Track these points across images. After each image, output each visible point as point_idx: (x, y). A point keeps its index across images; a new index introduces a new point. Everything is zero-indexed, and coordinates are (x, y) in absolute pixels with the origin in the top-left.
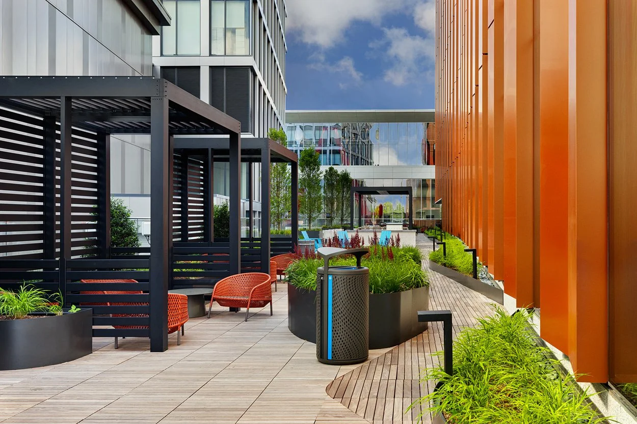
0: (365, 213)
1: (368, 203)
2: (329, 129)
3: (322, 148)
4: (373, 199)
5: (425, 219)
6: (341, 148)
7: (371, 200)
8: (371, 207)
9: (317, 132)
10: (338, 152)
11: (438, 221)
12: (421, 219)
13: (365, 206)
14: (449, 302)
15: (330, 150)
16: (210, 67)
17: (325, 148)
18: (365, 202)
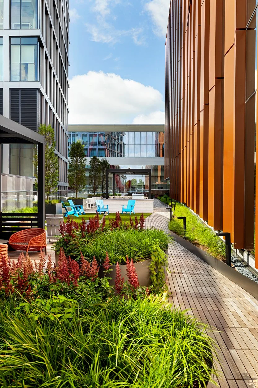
0: (120, 186)
1: (122, 179)
2: (98, 135)
3: (93, 147)
4: (125, 177)
5: (157, 190)
6: (105, 147)
7: (123, 178)
8: (124, 181)
9: (91, 138)
10: (103, 149)
11: (166, 191)
12: (155, 190)
13: (120, 181)
14: (210, 309)
15: (98, 148)
16: (10, 89)
17: (95, 147)
18: (120, 179)
